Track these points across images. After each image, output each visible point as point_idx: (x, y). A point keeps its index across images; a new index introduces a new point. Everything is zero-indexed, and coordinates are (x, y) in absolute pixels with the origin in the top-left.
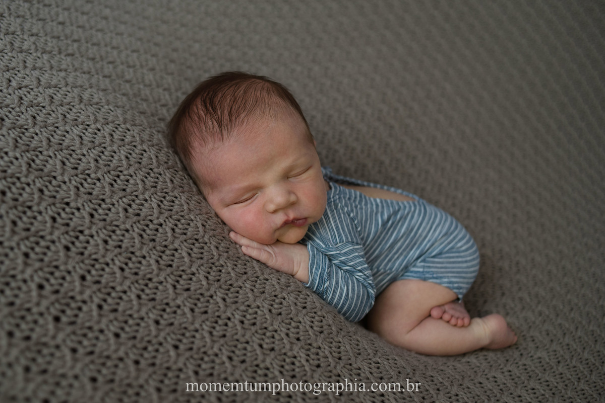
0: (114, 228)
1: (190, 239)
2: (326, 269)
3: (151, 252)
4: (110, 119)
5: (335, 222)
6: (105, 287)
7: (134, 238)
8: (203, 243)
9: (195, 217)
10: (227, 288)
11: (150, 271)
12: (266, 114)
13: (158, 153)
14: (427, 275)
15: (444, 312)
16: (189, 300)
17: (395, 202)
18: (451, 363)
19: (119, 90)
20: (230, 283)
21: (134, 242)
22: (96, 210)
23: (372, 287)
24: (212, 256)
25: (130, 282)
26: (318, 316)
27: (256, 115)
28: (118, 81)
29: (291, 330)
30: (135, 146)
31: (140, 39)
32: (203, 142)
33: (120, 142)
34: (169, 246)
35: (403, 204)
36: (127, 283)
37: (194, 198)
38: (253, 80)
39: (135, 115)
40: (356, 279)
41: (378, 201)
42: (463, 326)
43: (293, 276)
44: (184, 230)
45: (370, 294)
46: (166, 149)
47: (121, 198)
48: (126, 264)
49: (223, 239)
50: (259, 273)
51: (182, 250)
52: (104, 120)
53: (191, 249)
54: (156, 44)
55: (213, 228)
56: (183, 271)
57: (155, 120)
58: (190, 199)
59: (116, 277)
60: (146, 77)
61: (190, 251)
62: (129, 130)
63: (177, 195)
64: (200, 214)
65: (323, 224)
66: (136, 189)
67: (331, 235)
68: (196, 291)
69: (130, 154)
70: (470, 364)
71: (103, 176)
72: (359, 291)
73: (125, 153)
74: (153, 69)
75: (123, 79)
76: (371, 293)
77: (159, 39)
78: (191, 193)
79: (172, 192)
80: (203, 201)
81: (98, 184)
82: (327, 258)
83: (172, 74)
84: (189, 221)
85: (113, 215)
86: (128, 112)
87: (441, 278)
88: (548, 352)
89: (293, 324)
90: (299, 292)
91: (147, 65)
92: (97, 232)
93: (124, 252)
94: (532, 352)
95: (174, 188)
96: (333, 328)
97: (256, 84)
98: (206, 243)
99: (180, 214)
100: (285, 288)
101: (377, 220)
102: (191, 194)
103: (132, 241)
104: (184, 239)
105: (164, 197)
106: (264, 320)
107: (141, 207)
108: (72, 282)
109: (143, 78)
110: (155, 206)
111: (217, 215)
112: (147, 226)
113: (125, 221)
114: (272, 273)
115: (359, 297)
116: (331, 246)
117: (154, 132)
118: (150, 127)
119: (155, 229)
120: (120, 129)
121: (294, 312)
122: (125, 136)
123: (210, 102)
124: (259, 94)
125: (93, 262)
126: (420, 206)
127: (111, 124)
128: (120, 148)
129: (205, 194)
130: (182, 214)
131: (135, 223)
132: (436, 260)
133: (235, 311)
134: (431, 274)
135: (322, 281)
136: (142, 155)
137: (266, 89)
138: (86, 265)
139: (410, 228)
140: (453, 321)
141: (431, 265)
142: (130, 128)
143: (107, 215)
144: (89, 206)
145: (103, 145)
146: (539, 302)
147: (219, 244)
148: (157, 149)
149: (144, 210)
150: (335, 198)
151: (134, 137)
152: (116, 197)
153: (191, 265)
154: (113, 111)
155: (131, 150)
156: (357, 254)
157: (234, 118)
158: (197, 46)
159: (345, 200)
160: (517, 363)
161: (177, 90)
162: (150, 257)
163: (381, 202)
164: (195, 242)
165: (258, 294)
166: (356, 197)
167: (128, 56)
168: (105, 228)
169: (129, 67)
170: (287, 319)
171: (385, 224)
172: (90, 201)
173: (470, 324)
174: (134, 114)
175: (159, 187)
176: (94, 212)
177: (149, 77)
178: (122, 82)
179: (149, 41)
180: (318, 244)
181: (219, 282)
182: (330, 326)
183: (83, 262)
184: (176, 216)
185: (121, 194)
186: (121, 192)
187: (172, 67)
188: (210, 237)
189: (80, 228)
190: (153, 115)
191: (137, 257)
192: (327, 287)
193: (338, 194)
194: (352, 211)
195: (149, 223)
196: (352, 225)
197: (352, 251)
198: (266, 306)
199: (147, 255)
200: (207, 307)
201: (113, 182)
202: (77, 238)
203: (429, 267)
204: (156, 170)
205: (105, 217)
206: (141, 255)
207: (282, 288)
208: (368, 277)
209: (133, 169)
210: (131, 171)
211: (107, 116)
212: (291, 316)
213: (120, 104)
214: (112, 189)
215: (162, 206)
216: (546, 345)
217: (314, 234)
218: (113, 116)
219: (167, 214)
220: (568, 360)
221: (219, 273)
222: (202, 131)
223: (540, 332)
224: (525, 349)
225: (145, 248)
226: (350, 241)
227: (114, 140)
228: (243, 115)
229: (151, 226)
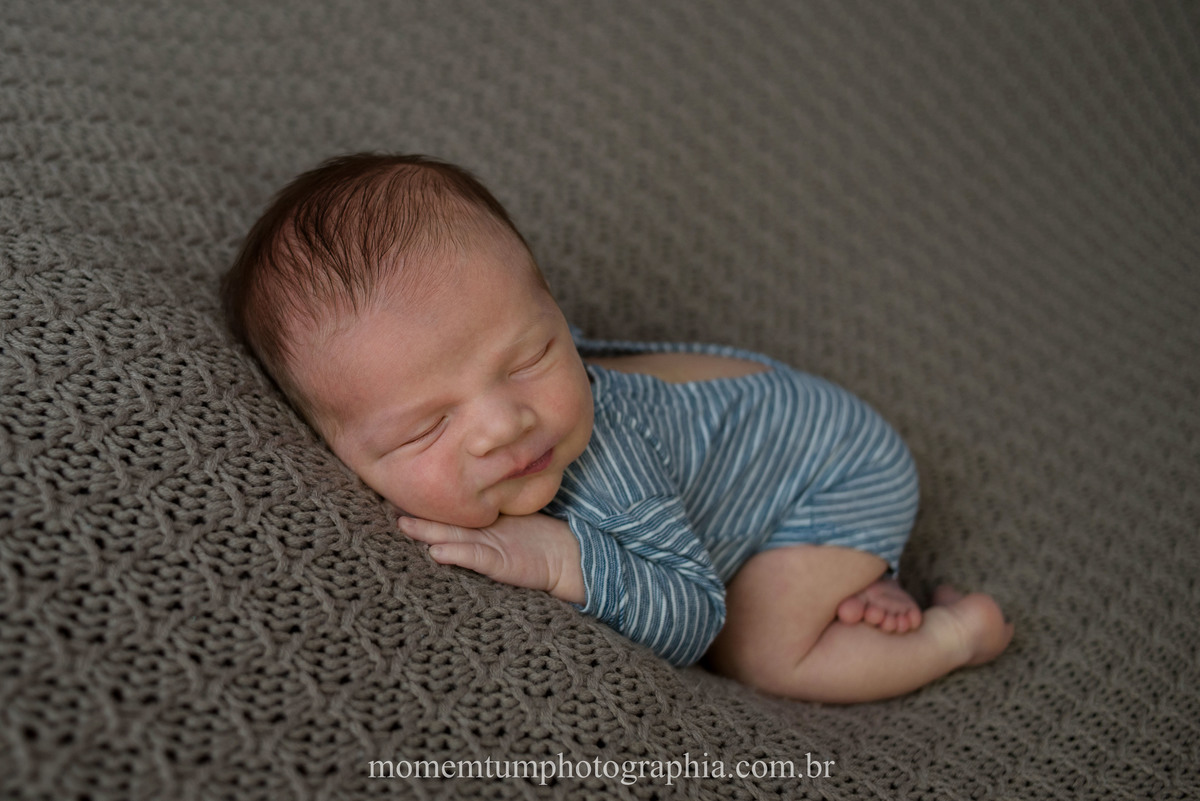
0: (155, 563)
1: (323, 555)
2: (619, 568)
3: (247, 605)
4: (90, 300)
5: (617, 456)
6: (171, 709)
7: (204, 580)
8: (352, 559)
9: (323, 501)
10: (425, 656)
11: (256, 650)
12: (443, 240)
13: (212, 362)
14: (822, 533)
15: (867, 606)
16: (356, 703)
17: (727, 383)
18: (897, 714)
19: (90, 225)
20: (428, 643)
21: (207, 589)
22: (104, 528)
23: (718, 587)
24: (377, 587)
25: (222, 684)
26: (627, 677)
27: (423, 245)
28: (79, 202)
29: (580, 725)
30: (159, 356)
31: (103, 88)
32: (313, 320)
33: (125, 352)
34: (282, 581)
35: (746, 381)
36: (216, 688)
37: (307, 455)
38: (400, 167)
39: (142, 280)
40: (683, 576)
41: (692, 387)
42: (909, 631)
43: (547, 592)
44: (305, 535)
45: (716, 604)
46: (226, 350)
47: (154, 488)
48: (201, 643)
49: (389, 538)
50: (481, 602)
51: (311, 585)
52: (78, 304)
53: (330, 579)
54: (140, 94)
55: (364, 517)
56: (325, 636)
57: (186, 283)
58: (301, 458)
59: (187, 681)
60: (139, 178)
61: (329, 584)
62: (138, 319)
63: (272, 455)
64: (330, 491)
65: (592, 466)
66: (182, 459)
67: (614, 488)
68: (362, 678)
69: (152, 376)
70: (935, 707)
71: (103, 442)
72: (692, 603)
73: (142, 378)
74: (149, 157)
75: (91, 195)
76: (717, 599)
77: (142, 79)
78: (299, 442)
79: (261, 449)
80: (327, 455)
81: (96, 464)
82: (614, 541)
83: (194, 161)
84: (312, 513)
85: (146, 532)
86: (126, 276)
87: (851, 533)
88: (1083, 649)
89: (583, 709)
90: (573, 628)
91: (133, 148)
92: (121, 581)
93: (191, 616)
94: (1052, 654)
95: (264, 439)
96: (660, 697)
97: (408, 177)
98: (357, 558)
99: (289, 498)
100: (545, 626)
101: (698, 432)
102: (300, 446)
103: (202, 586)
104: (311, 558)
105: (246, 466)
106: (518, 718)
107: (202, 500)
108: (95, 710)
109: (133, 183)
110: (231, 490)
111: (364, 485)
112: (224, 542)
113: (176, 542)
114: (507, 597)
115: (694, 614)
116: (619, 514)
117: (194, 313)
118: (183, 303)
119: (243, 546)
120: (119, 321)
121: (576, 681)
122: (132, 336)
123: (317, 230)
124: (418, 197)
125: (128, 655)
126: (781, 381)
127: (95, 313)
128: (128, 367)
129: (326, 437)
130: (293, 498)
131: (197, 542)
132: (836, 496)
133: (455, 708)
134: (829, 529)
135: (613, 596)
136: (179, 373)
137: (431, 182)
138: (116, 663)
139: (770, 435)
140: (889, 624)
141: (827, 508)
142: (140, 314)
143: (131, 534)
144: (88, 523)
145: (88, 367)
146: (1041, 540)
147: (385, 552)
148: (208, 354)
149: (209, 506)
150: (606, 401)
151: (154, 334)
152: (143, 489)
153: (340, 618)
154: (90, 280)
155: (152, 366)
156: (673, 520)
157: (374, 259)
158: (227, 85)
159: (628, 401)
160: (1027, 686)
161: (215, 199)
162: (249, 618)
163: (699, 389)
164: (333, 559)
165: (490, 657)
166: (646, 390)
167: (85, 133)
168: (136, 569)
169: (95, 160)
170: (566, 701)
171: (716, 437)
172: (88, 509)
173: (922, 623)
174: (140, 277)
175: (230, 444)
176: (103, 535)
177: (147, 176)
178: (88, 203)
179: (122, 89)
180: (591, 514)
181: (404, 648)
182: (652, 694)
183: (106, 658)
184: (282, 507)
185: (153, 477)
186: (152, 472)
187: (189, 143)
188: (364, 540)
189: (82, 579)
190: (179, 271)
191: (219, 622)
192: (626, 607)
193: (610, 391)
194: (646, 422)
195: (227, 535)
196: (652, 455)
197: (663, 516)
198: (515, 682)
199: (240, 614)
200: (395, 712)
201: (129, 452)
202: (79, 602)
203: (824, 514)
204: (215, 405)
205: (129, 540)
206: (228, 616)
207: (538, 630)
208: (704, 566)
209: (167, 411)
210: (164, 416)
211: (81, 294)
212: (573, 690)
213: (101, 258)
214: (131, 469)
215: (248, 488)
216: (1075, 634)
217: (577, 491)
218: (94, 291)
219: (262, 505)
220: (1127, 658)
221: (398, 625)
222: (306, 296)
223: (1058, 606)
224: (1036, 650)
225: (232, 600)
226: (655, 492)
227: (110, 349)
228: (393, 250)
229: (234, 542)
